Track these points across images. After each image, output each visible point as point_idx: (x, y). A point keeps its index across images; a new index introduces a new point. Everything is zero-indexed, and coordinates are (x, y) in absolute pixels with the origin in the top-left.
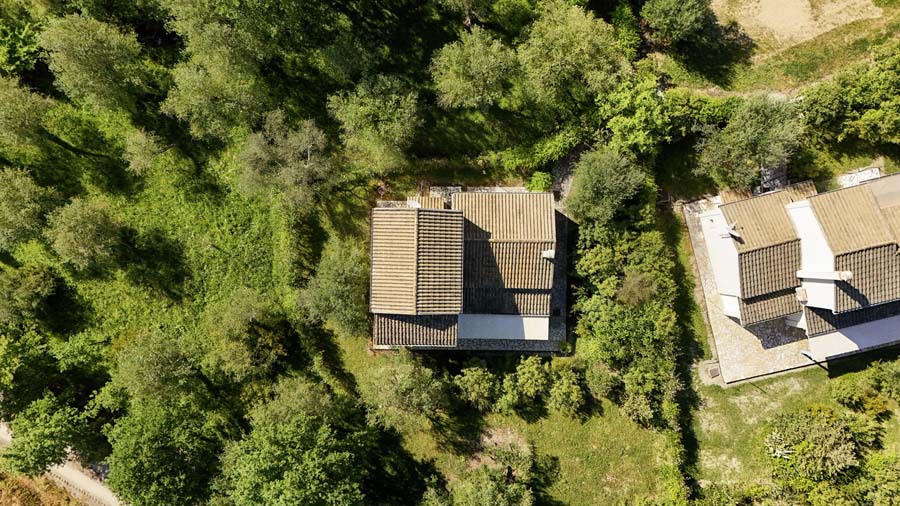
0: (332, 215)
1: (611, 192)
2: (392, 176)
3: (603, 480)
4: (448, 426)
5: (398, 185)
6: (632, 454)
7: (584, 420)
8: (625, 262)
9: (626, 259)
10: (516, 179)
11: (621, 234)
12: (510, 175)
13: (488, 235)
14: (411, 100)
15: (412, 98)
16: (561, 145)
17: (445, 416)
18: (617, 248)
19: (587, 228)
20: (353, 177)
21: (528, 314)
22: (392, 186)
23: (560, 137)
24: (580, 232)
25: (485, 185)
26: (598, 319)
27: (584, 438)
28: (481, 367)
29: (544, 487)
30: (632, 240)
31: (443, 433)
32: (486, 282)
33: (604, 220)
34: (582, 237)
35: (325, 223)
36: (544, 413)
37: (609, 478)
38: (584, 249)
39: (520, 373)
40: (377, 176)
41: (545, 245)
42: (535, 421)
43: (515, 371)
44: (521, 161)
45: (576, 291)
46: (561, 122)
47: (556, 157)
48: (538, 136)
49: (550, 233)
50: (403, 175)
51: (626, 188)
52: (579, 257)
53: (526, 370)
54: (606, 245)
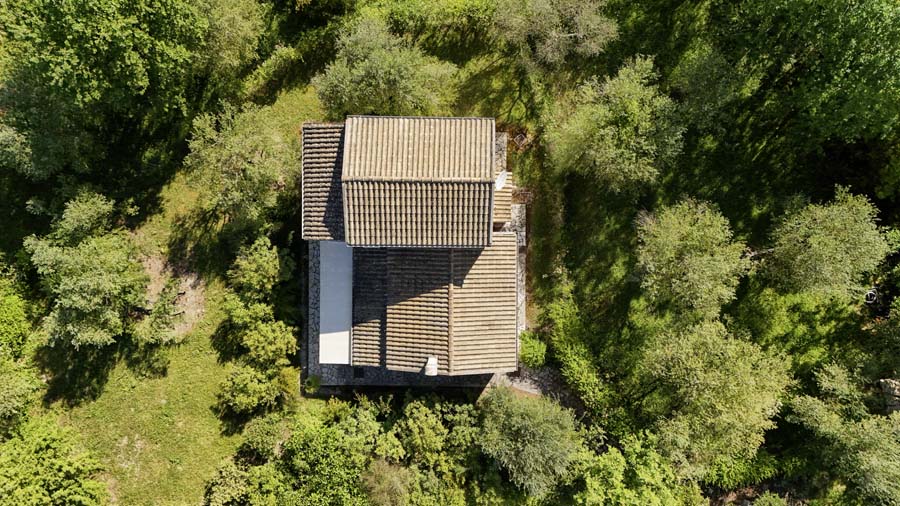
0: (487, 74)
1: (518, 453)
2: (540, 152)
3: (137, 436)
4: (206, 231)
5: (527, 162)
6: (172, 474)
7: (216, 410)
8: (424, 467)
9: (427, 468)
10: (536, 318)
11: (462, 463)
12: (542, 311)
13: (459, 283)
14: (649, 173)
15: (651, 174)
16: (583, 380)
17: (219, 226)
18: (443, 457)
19: (470, 415)
20: (538, 99)
21: (354, 337)
22: (526, 154)
23: (594, 378)
24: (465, 406)
25: (529, 279)
26: (347, 431)
27: (192, 410)
28: (281, 274)
29: (127, 358)
30: (454, 476)
31: (198, 224)
32: (395, 280)
33: (480, 441)
34: (458, 408)
35: (477, 65)
36: (225, 358)
37: (139, 444)
38: (442, 412)
39: (275, 326)
40: (540, 131)
41: (446, 360)
42: (214, 345)
43: (277, 319)
44: (561, 326)
45: (385, 400)
46: (615, 380)
47: (566, 373)
48: (595, 350)
49: (460, 368)
50: (542, 168)
51: (525, 474)
52: (431, 406)
53: (278, 333)
54: (447, 441)
